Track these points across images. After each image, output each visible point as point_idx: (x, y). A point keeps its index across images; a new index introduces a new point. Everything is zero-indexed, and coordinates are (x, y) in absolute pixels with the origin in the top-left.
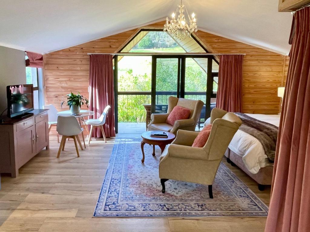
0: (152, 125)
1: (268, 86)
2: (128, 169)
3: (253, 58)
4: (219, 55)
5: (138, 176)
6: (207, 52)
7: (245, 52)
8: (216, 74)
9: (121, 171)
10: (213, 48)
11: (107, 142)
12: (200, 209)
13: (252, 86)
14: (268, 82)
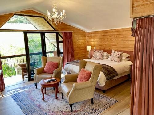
0: (37, 76)
1: (82, 46)
2: (39, 108)
3: (76, 33)
4: (62, 32)
5: (49, 108)
6: (55, 30)
7: (72, 30)
8: (61, 42)
9: (35, 110)
10: (59, 28)
11: (4, 96)
12: (94, 111)
13: (76, 47)
14: (82, 44)
